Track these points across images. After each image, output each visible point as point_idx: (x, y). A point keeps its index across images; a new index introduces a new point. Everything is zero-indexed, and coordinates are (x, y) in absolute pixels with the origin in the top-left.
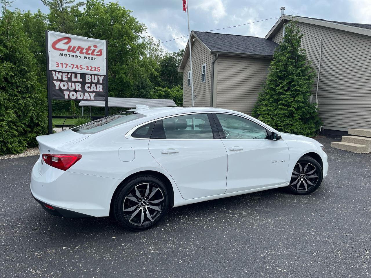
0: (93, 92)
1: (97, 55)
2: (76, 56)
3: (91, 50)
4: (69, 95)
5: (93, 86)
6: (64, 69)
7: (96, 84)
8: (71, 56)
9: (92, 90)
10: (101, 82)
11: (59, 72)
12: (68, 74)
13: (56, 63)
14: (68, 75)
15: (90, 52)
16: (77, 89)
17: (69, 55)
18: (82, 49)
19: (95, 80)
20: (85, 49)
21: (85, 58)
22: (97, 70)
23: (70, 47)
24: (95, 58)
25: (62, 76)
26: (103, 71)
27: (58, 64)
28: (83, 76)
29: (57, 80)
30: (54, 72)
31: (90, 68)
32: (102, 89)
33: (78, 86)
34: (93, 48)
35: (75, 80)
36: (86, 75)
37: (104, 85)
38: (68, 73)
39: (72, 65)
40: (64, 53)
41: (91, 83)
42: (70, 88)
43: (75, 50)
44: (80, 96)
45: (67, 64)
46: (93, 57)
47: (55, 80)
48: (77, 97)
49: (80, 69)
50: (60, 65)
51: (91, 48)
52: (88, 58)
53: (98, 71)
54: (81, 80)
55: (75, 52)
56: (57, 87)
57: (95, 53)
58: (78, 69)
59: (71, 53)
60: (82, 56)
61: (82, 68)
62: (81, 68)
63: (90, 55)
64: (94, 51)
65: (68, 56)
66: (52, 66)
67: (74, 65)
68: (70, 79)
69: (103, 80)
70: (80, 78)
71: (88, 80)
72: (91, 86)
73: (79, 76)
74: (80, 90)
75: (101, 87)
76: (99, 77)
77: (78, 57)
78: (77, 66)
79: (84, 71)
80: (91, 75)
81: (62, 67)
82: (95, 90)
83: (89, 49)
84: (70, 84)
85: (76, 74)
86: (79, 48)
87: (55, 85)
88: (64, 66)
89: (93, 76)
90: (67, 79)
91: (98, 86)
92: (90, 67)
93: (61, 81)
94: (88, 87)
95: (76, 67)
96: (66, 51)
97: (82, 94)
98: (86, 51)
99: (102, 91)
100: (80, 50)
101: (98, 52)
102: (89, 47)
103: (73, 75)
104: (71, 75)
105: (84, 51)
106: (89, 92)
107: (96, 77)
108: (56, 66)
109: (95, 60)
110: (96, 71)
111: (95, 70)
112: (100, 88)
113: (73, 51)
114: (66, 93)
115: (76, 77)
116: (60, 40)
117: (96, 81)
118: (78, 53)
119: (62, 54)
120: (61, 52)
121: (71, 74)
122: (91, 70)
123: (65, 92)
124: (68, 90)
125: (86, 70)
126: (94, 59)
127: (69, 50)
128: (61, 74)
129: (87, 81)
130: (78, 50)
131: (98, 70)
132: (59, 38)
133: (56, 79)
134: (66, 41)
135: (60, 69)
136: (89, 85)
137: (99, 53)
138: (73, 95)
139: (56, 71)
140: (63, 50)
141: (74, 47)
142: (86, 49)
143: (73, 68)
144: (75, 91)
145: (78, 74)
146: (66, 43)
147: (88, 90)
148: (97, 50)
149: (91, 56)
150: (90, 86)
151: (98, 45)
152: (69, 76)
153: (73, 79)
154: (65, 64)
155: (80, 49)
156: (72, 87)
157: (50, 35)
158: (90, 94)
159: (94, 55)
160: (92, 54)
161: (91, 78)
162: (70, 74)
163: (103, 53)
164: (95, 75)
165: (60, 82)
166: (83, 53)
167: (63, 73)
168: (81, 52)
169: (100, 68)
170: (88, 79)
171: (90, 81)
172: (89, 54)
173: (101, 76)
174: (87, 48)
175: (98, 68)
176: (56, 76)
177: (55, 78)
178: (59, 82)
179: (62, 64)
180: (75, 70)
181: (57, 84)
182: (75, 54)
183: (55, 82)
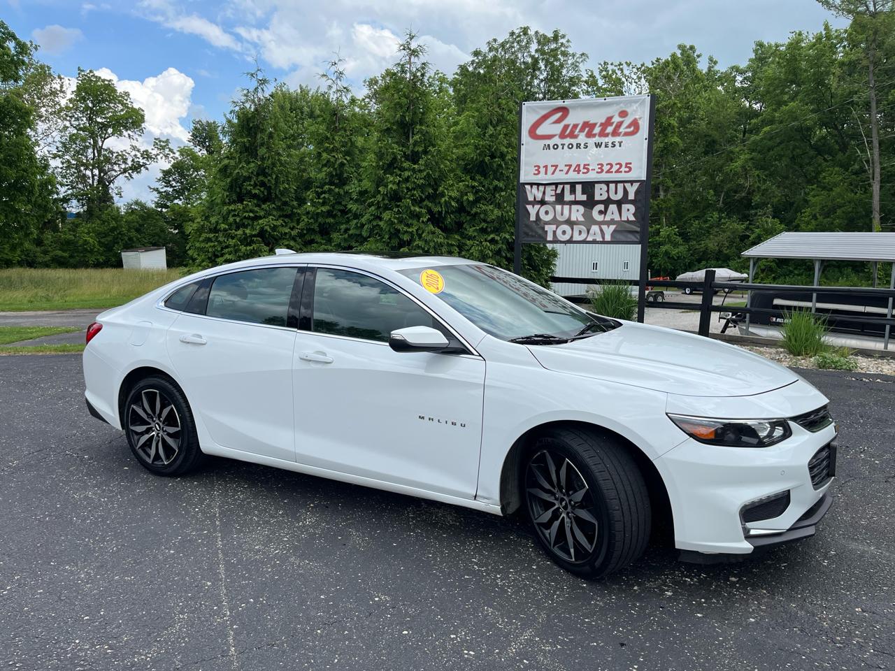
0: (612, 222)
1: (626, 134)
2: (577, 144)
3: (611, 124)
4: (554, 232)
5: (613, 207)
6: (549, 178)
7: (619, 204)
8: (566, 147)
9: (608, 218)
10: (633, 198)
11: (538, 185)
12: (556, 188)
13: (535, 166)
14: (556, 191)
15: (610, 129)
16: (573, 218)
17: (563, 145)
18: (593, 126)
19: (616, 193)
20: (598, 125)
21: (598, 145)
22: (623, 169)
23: (566, 127)
24: (620, 143)
25: (544, 193)
26: (640, 172)
27: (539, 167)
28: (588, 187)
29: (535, 203)
30: (528, 187)
31: (606, 168)
32: (634, 214)
33: (578, 211)
34: (616, 119)
35: (571, 198)
36: (596, 185)
37: (640, 205)
38: (556, 184)
39: (566, 166)
40: (551, 142)
41: (607, 202)
42: (560, 218)
43: (576, 133)
44: (580, 232)
45: (556, 166)
46: (617, 139)
47: (530, 203)
48: (572, 237)
49: (583, 173)
50: (542, 170)
51: (613, 120)
52: (603, 145)
53: (625, 172)
54: (584, 198)
55: (576, 137)
56: (533, 218)
57: (622, 130)
58: (578, 173)
59: (567, 141)
60: (591, 141)
61: (588, 169)
62: (586, 171)
63: (610, 136)
64: (619, 125)
65: (560, 147)
66: (526, 175)
67: (570, 166)
68: (560, 199)
69: (637, 193)
70: (583, 193)
71: (601, 195)
72: (606, 209)
73: (579, 188)
74: (581, 219)
75: (632, 208)
76: (628, 185)
77: (582, 146)
78: (578, 166)
79: (591, 176)
80: (607, 183)
81: (546, 173)
82: (617, 218)
83: (609, 121)
84: (558, 207)
85: (573, 185)
86: (586, 124)
87: (529, 214)
88: (551, 170)
89: (612, 186)
90: (553, 199)
91: (625, 207)
92: (607, 165)
93: (543, 202)
94: (601, 212)
95: (574, 171)
96: (557, 137)
97: (583, 228)
98: (600, 128)
99: (632, 218)
100: (587, 129)
101: (629, 127)
102: (609, 119)
103: (567, 187)
104: (563, 189)
105: (597, 130)
106: (599, 223)
107: (620, 186)
108: (535, 174)
109: (620, 146)
110: (621, 172)
111: (617, 171)
112: (629, 212)
113: (572, 136)
114: (550, 229)
115: (573, 191)
116: (545, 117)
117: (620, 196)
118: (582, 138)
119: (549, 145)
120: (547, 142)
121: (562, 186)
122: (608, 172)
123: (547, 228)
124: (555, 221)
125: (597, 172)
126: (617, 144)
127: (562, 136)
128: (541, 188)
129: (597, 197)
130: (582, 130)
131: (627, 169)
132: (544, 112)
133: (533, 200)
134: (559, 115)
135: (542, 178)
136: (601, 207)
137: (632, 129)
138: (564, 232)
139: (531, 184)
140: (550, 137)
141: (575, 126)
142: (602, 124)
143: (567, 173)
144: (570, 223)
145: (577, 186)
146: (558, 121)
147: (599, 218)
148: (628, 121)
149: (610, 139)
150: (603, 210)
151: (629, 110)
152: (559, 191)
153: (568, 197)
154: (552, 166)
155: (588, 127)
156: (562, 214)
157: (527, 111)
158: (604, 227)
159: (618, 134)
160: (615, 133)
161: (608, 191)
162: (560, 187)
163: (641, 127)
164: (616, 182)
165: (539, 206)
166: (594, 136)
167: (547, 187)
168: (589, 135)
169: (631, 163)
170: (600, 193)
171: (604, 197)
172: (607, 135)
173: (632, 182)
174: (603, 121)
175: (627, 164)
176: (533, 193)
177: (531, 198)
178: (537, 207)
179: (546, 167)
180: (573, 176)
181: (532, 210)
182: (574, 142)
183: (529, 207)
